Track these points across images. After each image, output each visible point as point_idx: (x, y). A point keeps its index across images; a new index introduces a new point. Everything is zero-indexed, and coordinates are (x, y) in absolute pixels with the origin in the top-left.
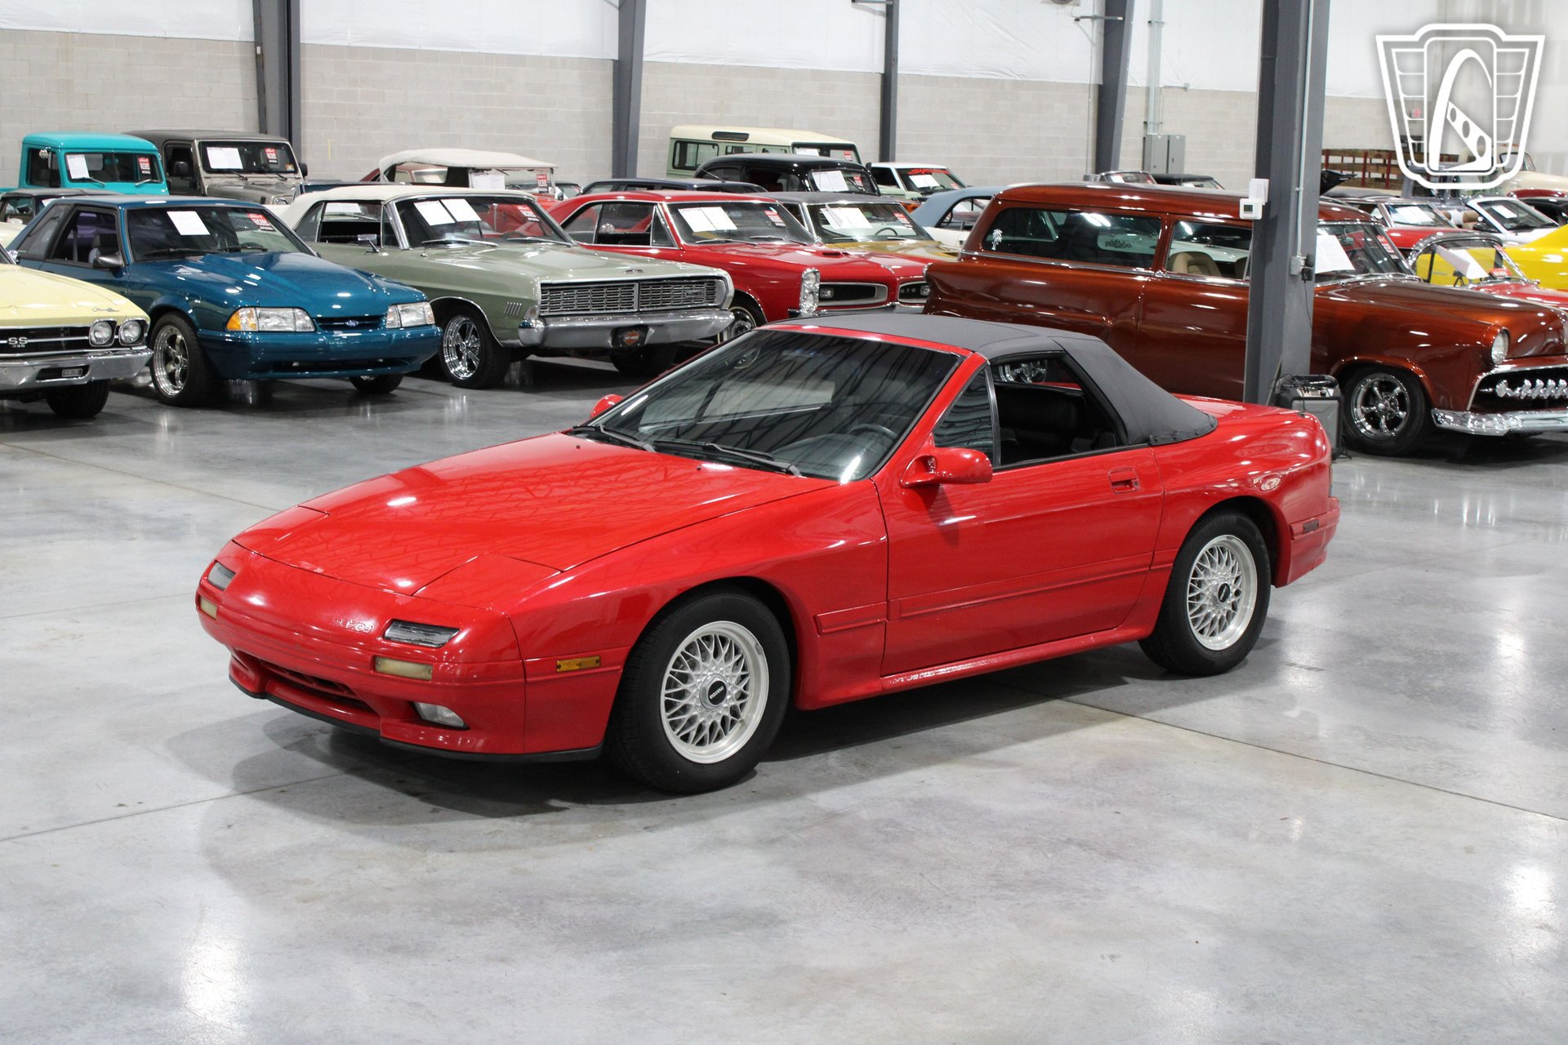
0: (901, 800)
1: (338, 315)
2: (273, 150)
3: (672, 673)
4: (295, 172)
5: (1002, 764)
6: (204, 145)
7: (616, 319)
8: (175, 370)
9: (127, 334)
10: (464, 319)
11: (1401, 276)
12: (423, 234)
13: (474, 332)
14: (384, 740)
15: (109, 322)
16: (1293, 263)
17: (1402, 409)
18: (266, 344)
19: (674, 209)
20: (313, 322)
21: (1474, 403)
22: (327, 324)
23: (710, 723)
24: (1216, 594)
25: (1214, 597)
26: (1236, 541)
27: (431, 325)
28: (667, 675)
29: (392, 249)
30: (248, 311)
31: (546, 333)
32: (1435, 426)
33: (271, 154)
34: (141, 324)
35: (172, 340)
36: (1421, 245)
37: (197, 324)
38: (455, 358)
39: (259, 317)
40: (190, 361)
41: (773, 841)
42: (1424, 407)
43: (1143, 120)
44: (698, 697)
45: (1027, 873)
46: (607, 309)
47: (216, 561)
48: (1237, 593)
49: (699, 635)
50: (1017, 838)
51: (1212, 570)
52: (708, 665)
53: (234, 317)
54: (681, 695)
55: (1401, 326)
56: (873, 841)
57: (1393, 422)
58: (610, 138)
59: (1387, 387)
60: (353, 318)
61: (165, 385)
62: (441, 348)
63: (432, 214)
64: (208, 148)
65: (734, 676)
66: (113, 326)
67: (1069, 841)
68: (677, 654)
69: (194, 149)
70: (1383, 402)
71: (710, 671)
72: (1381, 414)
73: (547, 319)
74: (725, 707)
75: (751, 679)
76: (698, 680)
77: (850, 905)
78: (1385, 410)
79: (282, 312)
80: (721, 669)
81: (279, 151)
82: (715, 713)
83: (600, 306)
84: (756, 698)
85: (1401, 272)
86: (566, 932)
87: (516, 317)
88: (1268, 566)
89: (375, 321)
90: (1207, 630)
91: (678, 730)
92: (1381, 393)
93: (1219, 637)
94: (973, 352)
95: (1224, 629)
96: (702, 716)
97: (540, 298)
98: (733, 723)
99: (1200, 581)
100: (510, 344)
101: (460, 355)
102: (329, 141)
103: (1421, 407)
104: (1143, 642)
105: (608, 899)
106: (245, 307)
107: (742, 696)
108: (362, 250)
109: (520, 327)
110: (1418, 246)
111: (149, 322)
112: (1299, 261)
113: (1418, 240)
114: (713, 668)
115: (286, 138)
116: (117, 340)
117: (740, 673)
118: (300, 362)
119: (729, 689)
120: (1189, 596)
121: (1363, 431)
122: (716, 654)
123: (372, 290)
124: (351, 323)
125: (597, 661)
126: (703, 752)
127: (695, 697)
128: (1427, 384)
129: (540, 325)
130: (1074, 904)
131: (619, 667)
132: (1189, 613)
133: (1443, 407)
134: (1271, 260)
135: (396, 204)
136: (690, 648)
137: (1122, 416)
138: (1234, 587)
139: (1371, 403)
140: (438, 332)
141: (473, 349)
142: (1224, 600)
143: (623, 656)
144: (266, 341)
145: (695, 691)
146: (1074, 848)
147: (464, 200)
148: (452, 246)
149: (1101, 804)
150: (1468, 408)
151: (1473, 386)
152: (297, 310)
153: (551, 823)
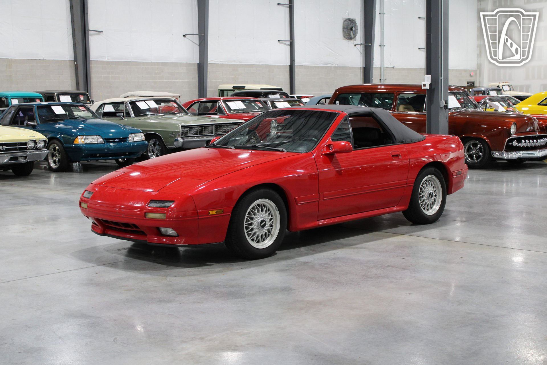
0: (329, 258)
1: (111, 138)
2: (82, 96)
3: (247, 217)
4: (90, 103)
5: (361, 248)
6: (58, 95)
7: (207, 137)
8: (56, 159)
9: (40, 145)
10: (155, 140)
11: (477, 109)
12: (139, 112)
13: (159, 144)
14: (149, 243)
15: (34, 141)
16: (441, 103)
17: (481, 152)
18: (87, 148)
19: (225, 102)
20: (103, 140)
21: (505, 148)
22: (108, 140)
23: (261, 235)
24: (428, 196)
25: (428, 197)
26: (434, 177)
27: (144, 141)
28: (246, 217)
29: (129, 118)
30: (81, 137)
31: (184, 143)
32: (493, 157)
33: (82, 97)
34: (45, 141)
35: (54, 149)
36: (482, 101)
37: (64, 143)
38: (152, 154)
39: (85, 139)
40: (61, 156)
41: (286, 270)
42: (488, 151)
43: (379, 79)
44: (256, 225)
45: (376, 274)
46: (204, 134)
47: (86, 190)
48: (435, 196)
49: (256, 204)
50: (370, 266)
51: (426, 187)
52: (259, 214)
53: (76, 139)
54: (251, 224)
55: (478, 124)
56: (321, 269)
57: (478, 157)
58: (197, 90)
59: (475, 145)
60: (117, 139)
61: (52, 165)
62: (147, 150)
63: (142, 106)
64: (60, 96)
65: (269, 218)
66: (35, 142)
67: (389, 266)
68: (249, 210)
69: (55, 97)
70: (474, 150)
71: (260, 216)
72: (474, 154)
73: (184, 138)
74: (266, 229)
75: (274, 220)
76: (256, 219)
77: (316, 284)
78: (475, 153)
79: (93, 137)
80: (264, 216)
81: (84, 96)
82: (262, 231)
83: (202, 134)
84: (276, 227)
85: (477, 108)
86: (219, 295)
87: (173, 138)
88: (445, 186)
89: (125, 139)
90: (426, 208)
91: (250, 237)
92: (473, 148)
93: (430, 211)
94: (343, 112)
95: (431, 208)
96: (258, 232)
97: (181, 130)
98: (269, 235)
99: (423, 191)
100: (171, 148)
101: (154, 152)
102: (101, 93)
103: (487, 151)
104: (404, 212)
105: (233, 286)
106: (80, 135)
107: (271, 226)
108: (118, 119)
109: (175, 141)
110: (481, 101)
111: (47, 141)
112: (443, 103)
113: (481, 99)
114: (261, 215)
115: (86, 91)
116: (36, 147)
117: (270, 217)
118: (99, 154)
119: (267, 223)
120: (419, 196)
121: (468, 161)
122: (262, 211)
123: (123, 129)
124: (117, 140)
125: (222, 211)
126: (260, 245)
127: (255, 225)
128: (489, 143)
129: (181, 140)
130: (393, 281)
131: (230, 213)
132: (420, 202)
133: (495, 150)
134: (433, 103)
135: (129, 103)
136: (253, 208)
137: (394, 134)
138: (434, 193)
139: (470, 151)
140: (146, 143)
141: (158, 150)
142: (431, 198)
143: (231, 210)
144: (87, 147)
145: (255, 223)
146: (391, 268)
147: (153, 101)
148: (149, 116)
149: (398, 256)
150: (504, 150)
151: (505, 143)
152: (98, 136)
153: (208, 269)
